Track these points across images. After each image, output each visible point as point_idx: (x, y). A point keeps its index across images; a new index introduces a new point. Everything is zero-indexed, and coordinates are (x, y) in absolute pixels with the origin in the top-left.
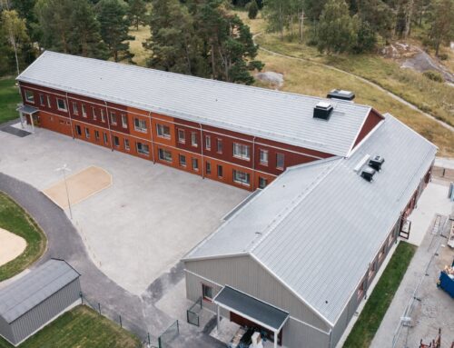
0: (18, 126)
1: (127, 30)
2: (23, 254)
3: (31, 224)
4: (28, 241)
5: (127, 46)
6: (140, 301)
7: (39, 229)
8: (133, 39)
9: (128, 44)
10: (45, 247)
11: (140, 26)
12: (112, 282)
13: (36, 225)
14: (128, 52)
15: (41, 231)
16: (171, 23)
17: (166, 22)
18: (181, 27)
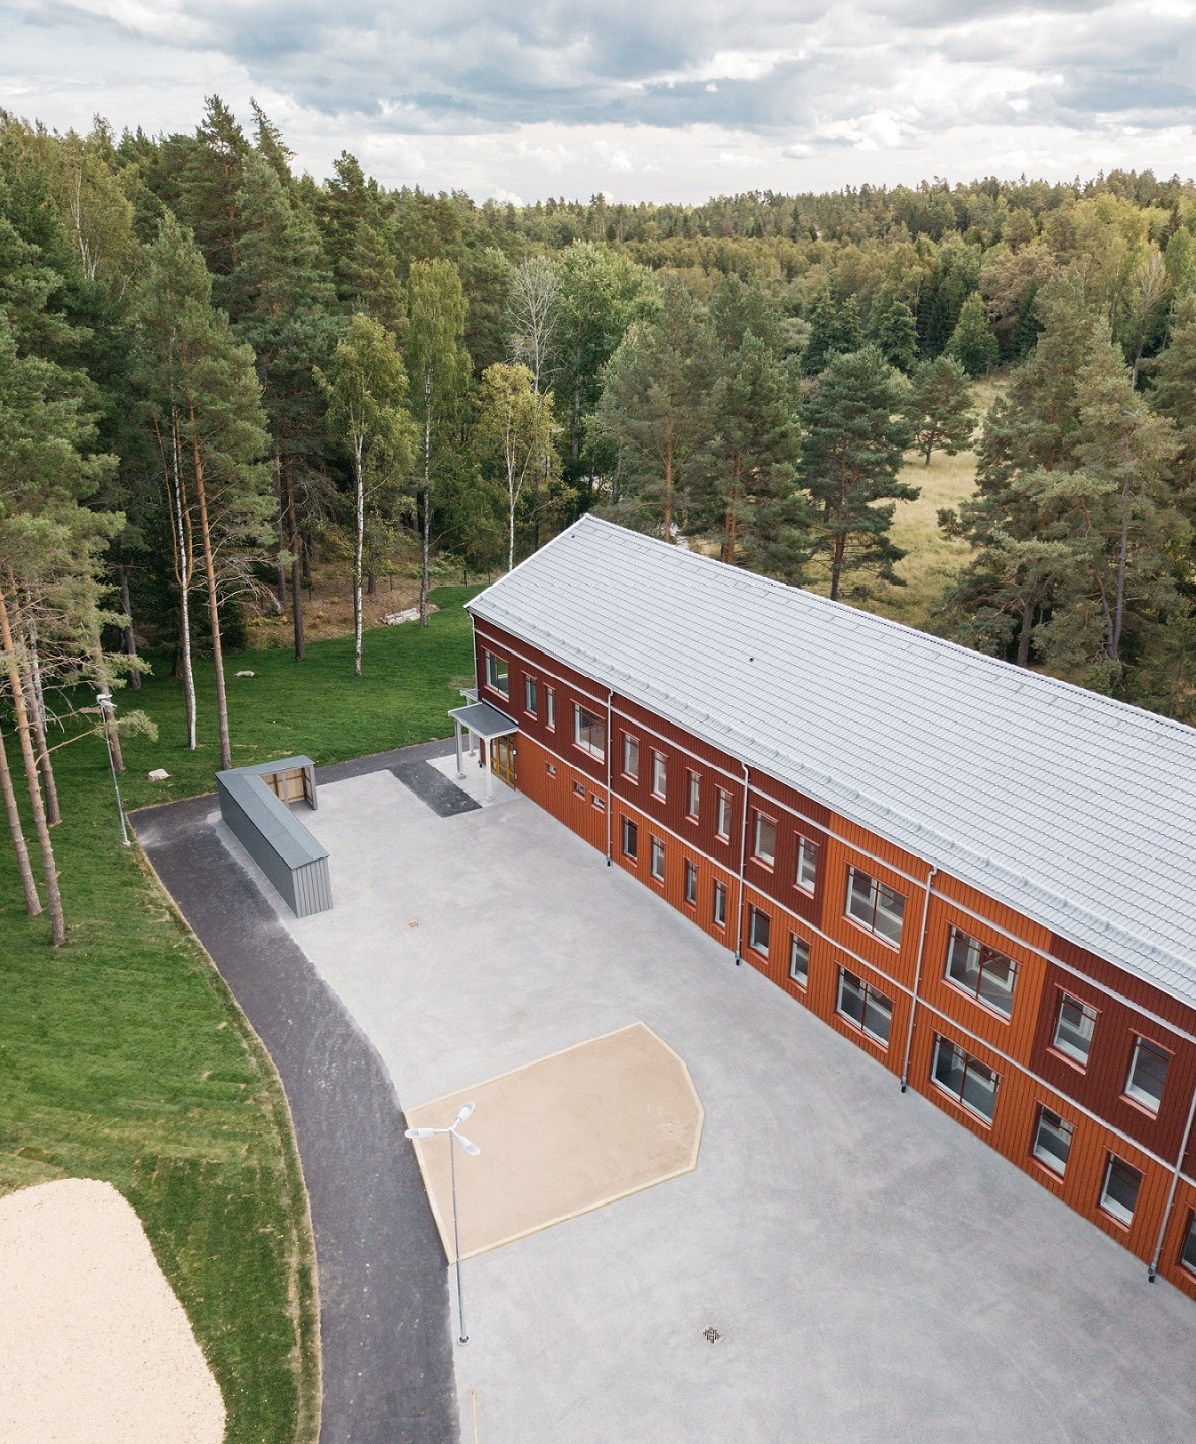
0: (448, 766)
1: (896, 463)
5: (884, 518)
8: (911, 495)
9: (890, 511)
11: (937, 454)
13: (307, 1326)
14: (884, 542)
16: (1079, 450)
17: (1058, 444)
18: (1118, 472)
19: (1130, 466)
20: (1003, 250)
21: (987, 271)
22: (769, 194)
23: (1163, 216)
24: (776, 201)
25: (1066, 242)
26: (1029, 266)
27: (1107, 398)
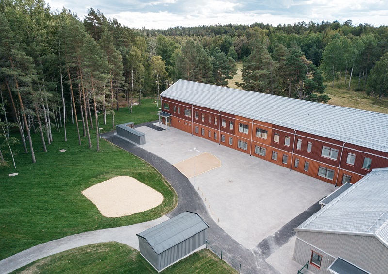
0: (157, 124)
2: (161, 205)
3: (167, 185)
4: (165, 196)
6: (252, 254)
7: (172, 189)
8: (231, 78)
10: (176, 202)
12: (228, 235)
13: (170, 186)
15: (173, 191)
16: (263, 67)
17: (259, 67)
18: (270, 70)
19: (272, 69)
20: (236, 38)
21: (234, 41)
22: (181, 27)
23: (267, 31)
24: (183, 28)
25: (249, 36)
26: (242, 41)
27: (267, 58)
